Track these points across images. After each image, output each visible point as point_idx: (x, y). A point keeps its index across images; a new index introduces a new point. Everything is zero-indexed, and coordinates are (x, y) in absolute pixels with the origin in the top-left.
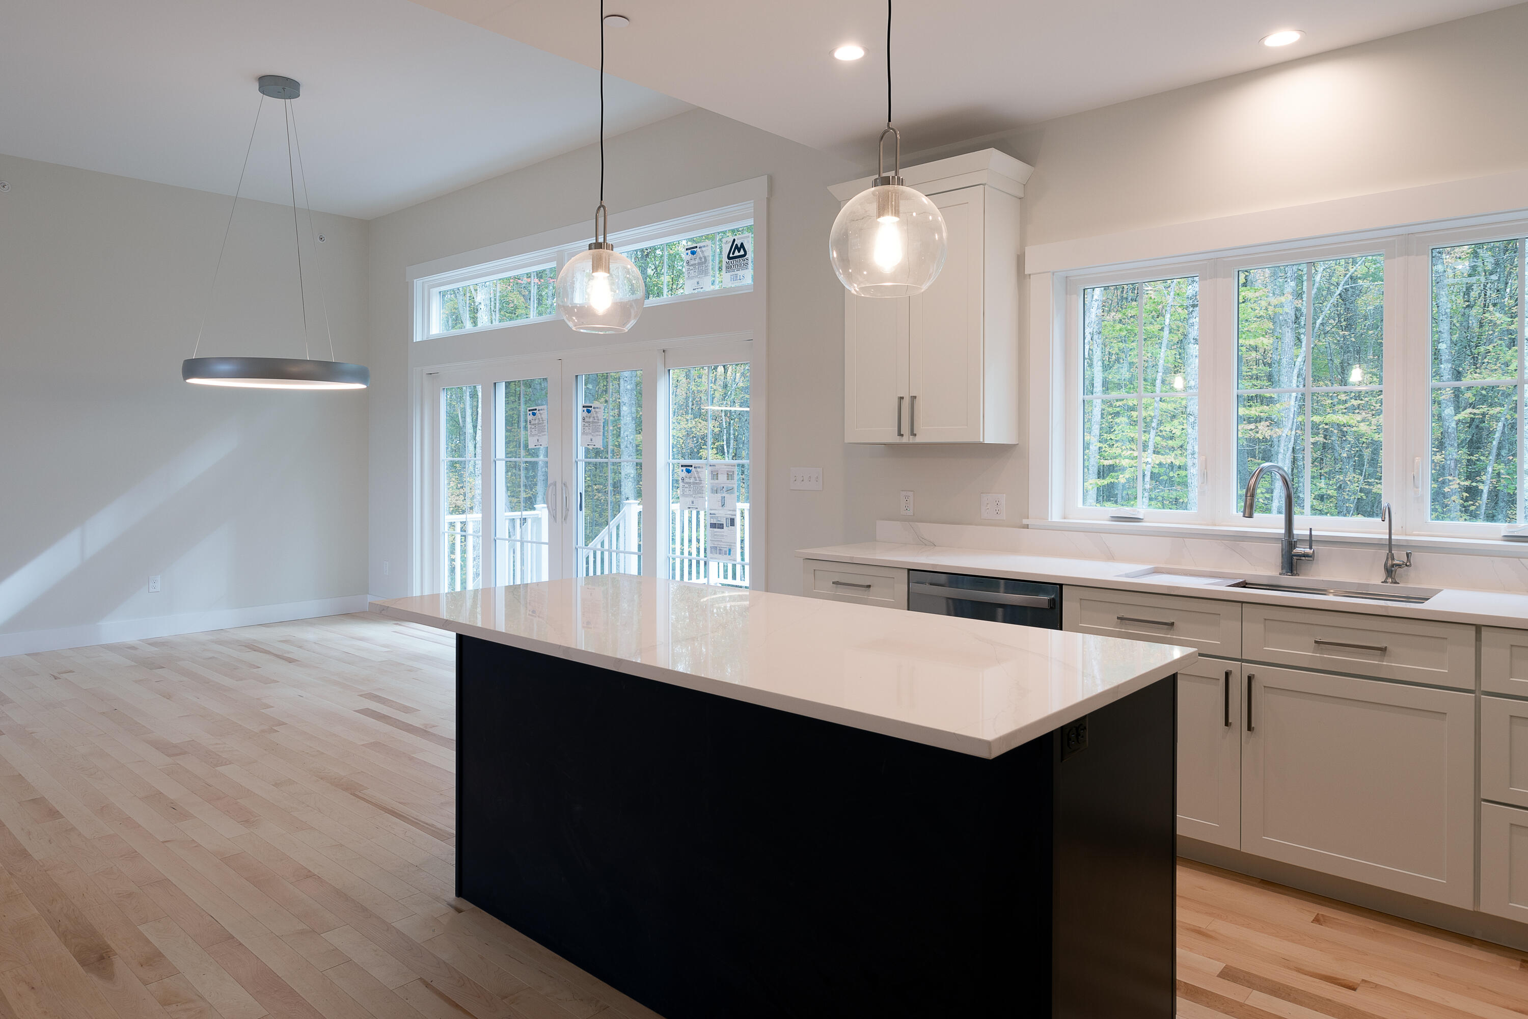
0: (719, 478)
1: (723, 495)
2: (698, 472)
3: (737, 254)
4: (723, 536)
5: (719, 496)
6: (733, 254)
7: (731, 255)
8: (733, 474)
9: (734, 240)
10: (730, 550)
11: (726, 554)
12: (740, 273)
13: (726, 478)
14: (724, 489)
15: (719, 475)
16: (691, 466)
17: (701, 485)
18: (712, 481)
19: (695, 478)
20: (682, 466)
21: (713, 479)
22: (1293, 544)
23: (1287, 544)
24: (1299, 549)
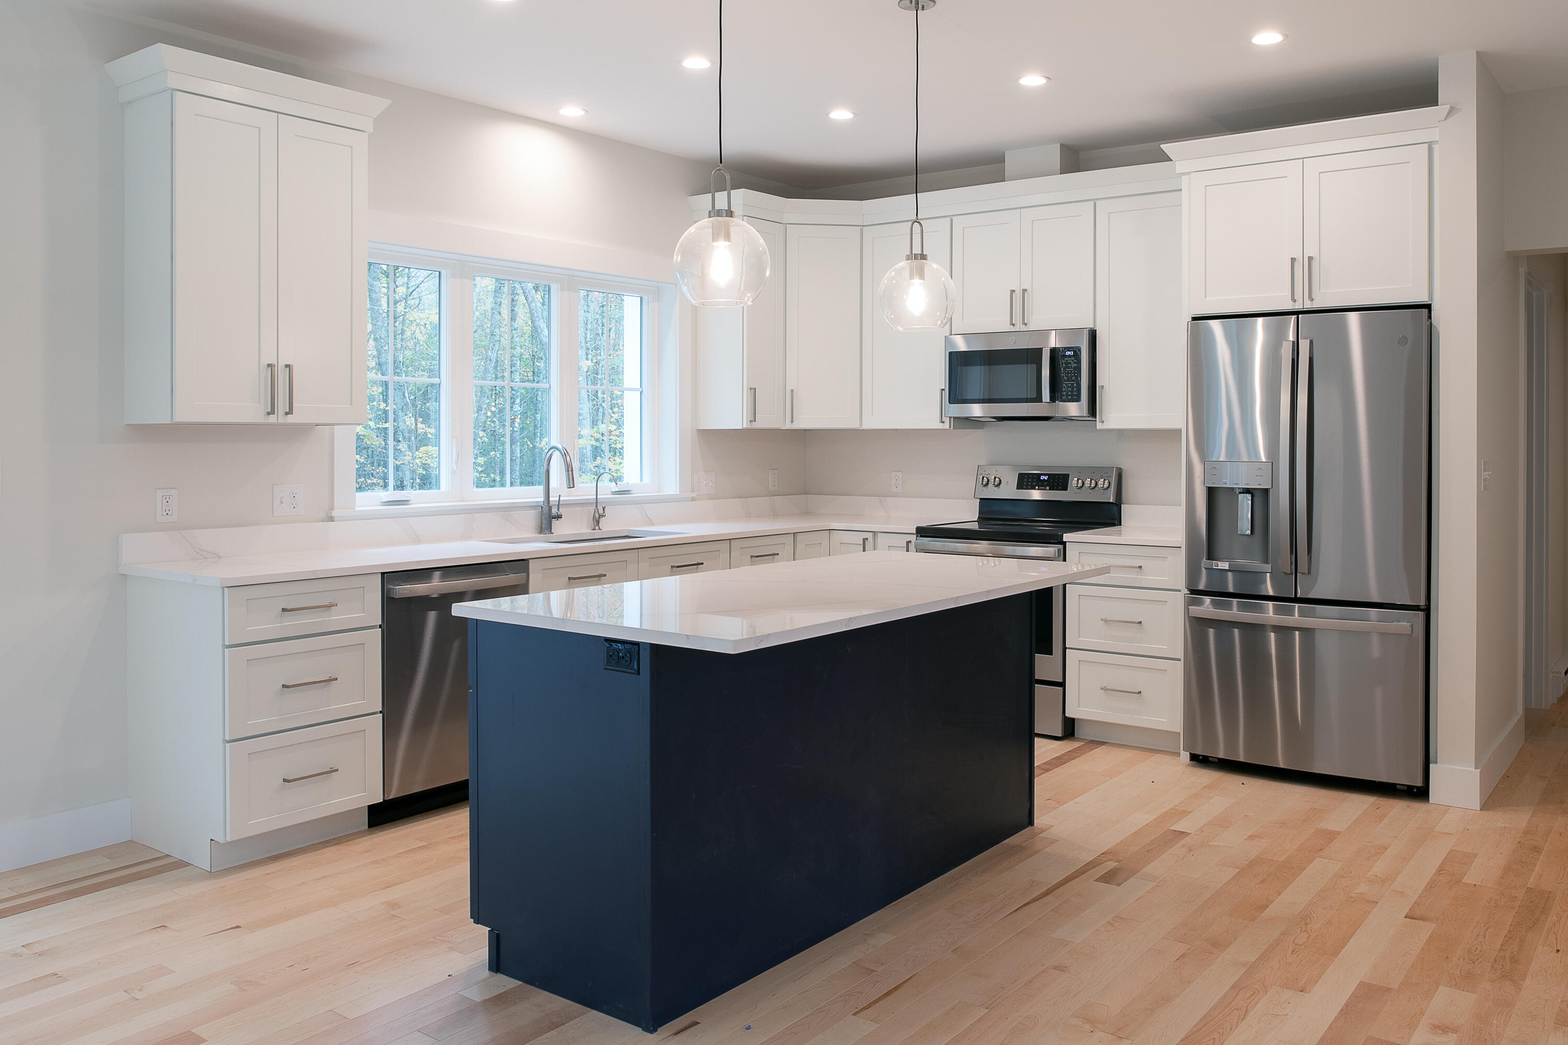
22: (550, 508)
23: (546, 509)
24: (554, 511)
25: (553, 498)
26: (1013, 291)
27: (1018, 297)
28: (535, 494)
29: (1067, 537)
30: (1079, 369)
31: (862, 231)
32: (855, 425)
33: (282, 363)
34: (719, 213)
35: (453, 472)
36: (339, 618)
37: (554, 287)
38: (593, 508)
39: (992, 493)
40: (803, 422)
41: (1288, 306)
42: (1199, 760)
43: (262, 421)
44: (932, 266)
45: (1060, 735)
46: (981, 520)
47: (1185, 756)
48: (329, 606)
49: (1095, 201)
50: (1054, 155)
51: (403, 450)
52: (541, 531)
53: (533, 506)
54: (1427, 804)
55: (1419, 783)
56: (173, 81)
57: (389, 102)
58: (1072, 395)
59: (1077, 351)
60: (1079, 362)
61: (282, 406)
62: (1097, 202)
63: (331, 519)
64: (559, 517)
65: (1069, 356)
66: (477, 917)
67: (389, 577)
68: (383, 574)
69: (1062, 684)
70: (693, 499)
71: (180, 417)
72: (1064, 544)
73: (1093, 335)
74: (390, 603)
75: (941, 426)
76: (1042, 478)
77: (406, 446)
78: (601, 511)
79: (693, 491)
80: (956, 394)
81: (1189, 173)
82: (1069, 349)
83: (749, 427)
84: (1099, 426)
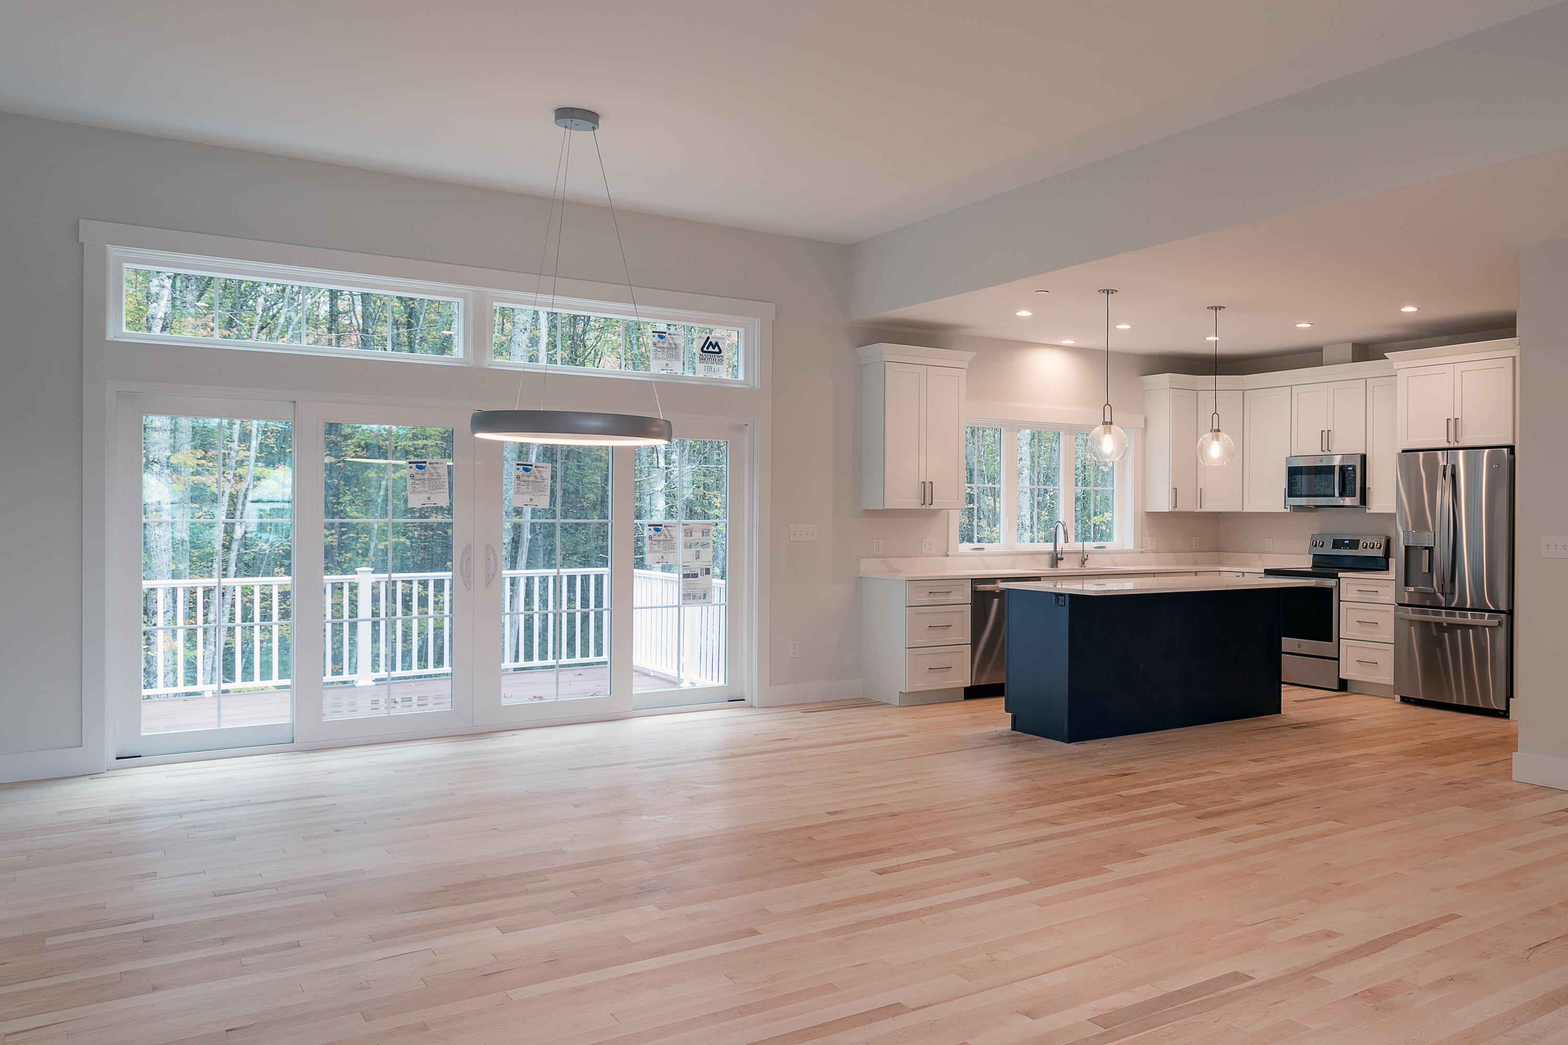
0: (693, 535)
1: (698, 549)
2: (669, 531)
3: (711, 349)
4: (697, 584)
5: (693, 550)
6: (708, 348)
7: (705, 349)
8: (709, 531)
9: (708, 338)
10: (705, 595)
11: (700, 598)
12: (715, 366)
13: (701, 535)
14: (699, 544)
15: (693, 533)
16: (661, 525)
17: (672, 542)
18: (686, 538)
19: (665, 536)
20: (649, 525)
21: (686, 535)
22: (1057, 554)
23: (1055, 555)
24: (1059, 556)
25: (1059, 549)
26: (1322, 431)
27: (1325, 434)
28: (1049, 547)
29: (1340, 575)
30: (1355, 477)
31: (1243, 393)
32: (1240, 510)
33: (929, 481)
34: (1106, 423)
35: (1007, 534)
36: (952, 598)
37: (1061, 433)
38: (1081, 555)
39: (1320, 551)
40: (1209, 507)
41: (1447, 445)
42: (1405, 700)
43: (919, 508)
44: (1223, 435)
45: (1336, 688)
46: (1313, 566)
47: (1398, 698)
48: (949, 592)
49: (1366, 379)
50: (1348, 351)
51: (984, 526)
52: (1052, 566)
53: (1049, 553)
54: (1508, 720)
55: (1503, 708)
56: (886, 358)
57: (976, 353)
58: (1352, 493)
59: (1354, 467)
60: (1355, 474)
61: (928, 501)
62: (1368, 380)
63: (948, 556)
64: (1062, 559)
65: (1350, 470)
66: (1007, 711)
67: (975, 581)
68: (972, 579)
69: (1338, 659)
70: (1142, 552)
71: (888, 506)
72: (1339, 578)
73: (1364, 458)
74: (975, 593)
75: (1285, 510)
76: (1346, 542)
77: (986, 523)
78: (1086, 557)
79: (1142, 548)
80: (1292, 491)
81: (1400, 369)
82: (1350, 466)
83: (1173, 510)
84: (1368, 511)
